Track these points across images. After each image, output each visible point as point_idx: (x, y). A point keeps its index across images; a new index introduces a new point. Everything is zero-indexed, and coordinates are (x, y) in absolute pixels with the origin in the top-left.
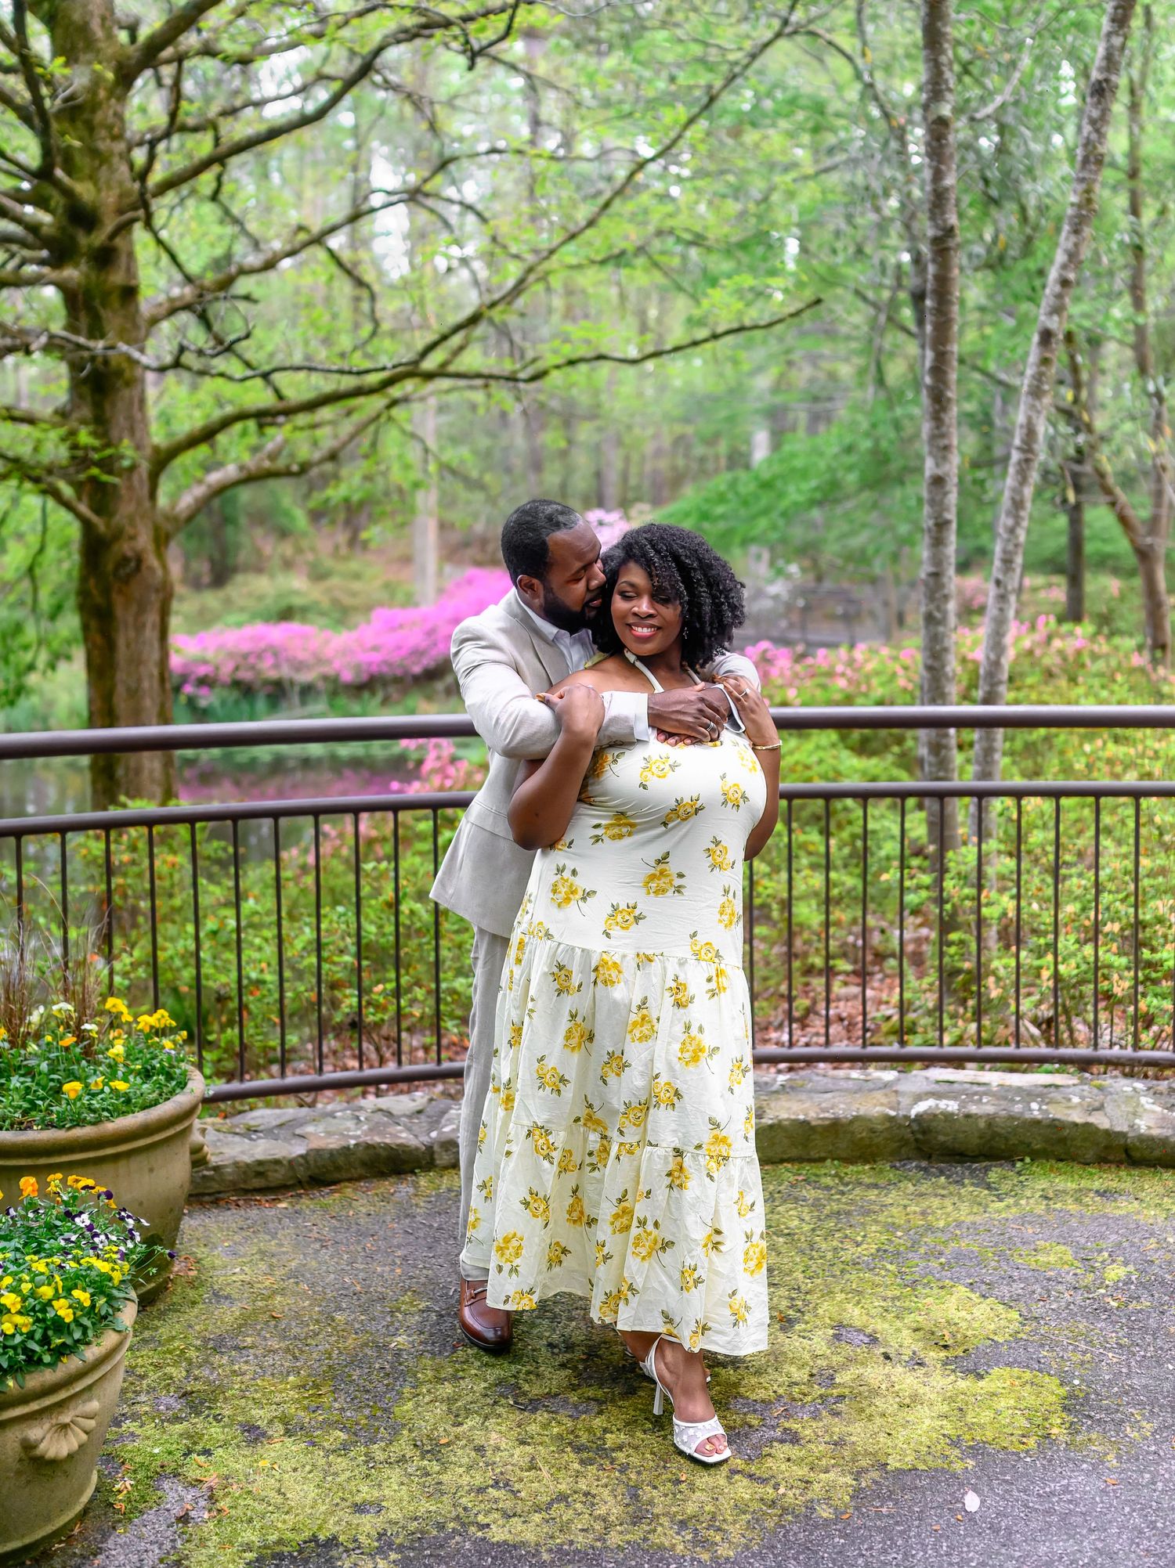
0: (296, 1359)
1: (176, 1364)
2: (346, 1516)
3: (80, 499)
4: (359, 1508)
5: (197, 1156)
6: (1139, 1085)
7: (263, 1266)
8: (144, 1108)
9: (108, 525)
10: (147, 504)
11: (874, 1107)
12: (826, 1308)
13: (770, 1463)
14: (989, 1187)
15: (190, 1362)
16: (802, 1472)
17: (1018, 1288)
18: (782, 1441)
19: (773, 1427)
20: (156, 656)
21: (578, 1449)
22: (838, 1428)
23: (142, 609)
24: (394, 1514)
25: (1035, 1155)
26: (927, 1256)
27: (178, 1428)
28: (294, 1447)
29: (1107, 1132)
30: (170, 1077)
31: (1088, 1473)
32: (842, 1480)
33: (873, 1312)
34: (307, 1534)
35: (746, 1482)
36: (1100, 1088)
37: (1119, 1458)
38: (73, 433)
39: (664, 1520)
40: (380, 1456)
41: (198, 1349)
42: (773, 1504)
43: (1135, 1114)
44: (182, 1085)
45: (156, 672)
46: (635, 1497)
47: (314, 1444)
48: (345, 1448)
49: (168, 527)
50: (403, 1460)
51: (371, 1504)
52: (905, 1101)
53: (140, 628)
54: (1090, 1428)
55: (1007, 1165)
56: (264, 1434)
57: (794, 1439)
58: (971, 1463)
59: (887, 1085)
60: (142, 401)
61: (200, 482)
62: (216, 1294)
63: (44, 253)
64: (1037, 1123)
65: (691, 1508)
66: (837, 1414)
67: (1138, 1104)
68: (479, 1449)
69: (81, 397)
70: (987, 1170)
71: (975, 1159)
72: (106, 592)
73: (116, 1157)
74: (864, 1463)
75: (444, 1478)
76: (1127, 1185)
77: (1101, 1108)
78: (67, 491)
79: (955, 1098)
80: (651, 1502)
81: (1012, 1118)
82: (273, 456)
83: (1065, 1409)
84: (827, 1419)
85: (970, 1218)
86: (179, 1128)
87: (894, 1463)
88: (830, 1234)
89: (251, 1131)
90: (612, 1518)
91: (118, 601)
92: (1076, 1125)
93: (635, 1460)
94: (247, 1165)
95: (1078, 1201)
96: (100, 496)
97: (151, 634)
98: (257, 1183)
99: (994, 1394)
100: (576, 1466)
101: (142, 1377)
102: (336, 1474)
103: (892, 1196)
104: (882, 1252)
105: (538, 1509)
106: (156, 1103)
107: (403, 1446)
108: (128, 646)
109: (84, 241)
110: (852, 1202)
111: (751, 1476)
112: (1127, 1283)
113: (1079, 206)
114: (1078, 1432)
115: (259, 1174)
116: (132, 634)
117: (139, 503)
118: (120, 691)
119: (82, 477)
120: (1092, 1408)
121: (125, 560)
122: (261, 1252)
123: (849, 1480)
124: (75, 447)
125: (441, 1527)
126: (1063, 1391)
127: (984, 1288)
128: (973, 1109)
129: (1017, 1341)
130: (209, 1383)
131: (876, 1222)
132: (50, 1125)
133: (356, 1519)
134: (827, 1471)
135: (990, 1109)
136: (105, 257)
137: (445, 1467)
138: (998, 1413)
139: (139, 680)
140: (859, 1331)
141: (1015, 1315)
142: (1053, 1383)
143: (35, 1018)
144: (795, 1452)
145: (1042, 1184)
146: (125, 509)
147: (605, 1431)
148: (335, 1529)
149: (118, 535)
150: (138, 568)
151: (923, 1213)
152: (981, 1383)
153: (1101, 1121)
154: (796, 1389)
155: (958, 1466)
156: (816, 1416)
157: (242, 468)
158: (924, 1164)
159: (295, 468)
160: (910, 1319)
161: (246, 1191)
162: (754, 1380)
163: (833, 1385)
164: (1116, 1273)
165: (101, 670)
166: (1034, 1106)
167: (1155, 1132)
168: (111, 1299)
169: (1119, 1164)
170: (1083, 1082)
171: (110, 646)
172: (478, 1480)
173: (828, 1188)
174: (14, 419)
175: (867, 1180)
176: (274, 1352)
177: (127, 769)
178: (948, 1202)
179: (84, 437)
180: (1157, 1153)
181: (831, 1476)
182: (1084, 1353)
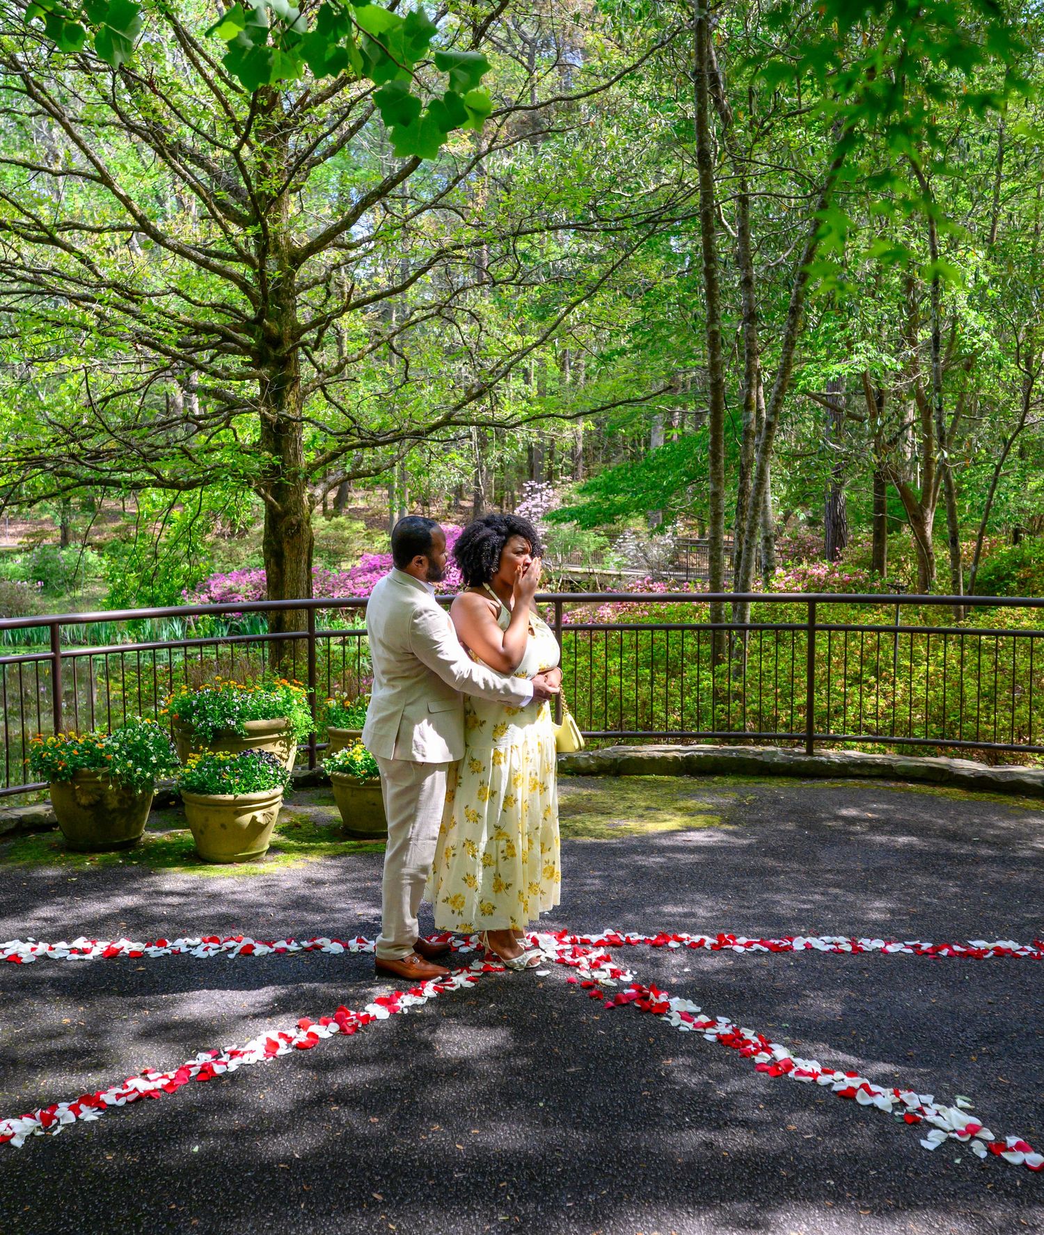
3: (266, 492)
9: (283, 507)
20: (306, 578)
23: (299, 553)
26: (684, 795)
29: (762, 763)
33: (661, 805)
37: (733, 829)
43: (773, 756)
52: (683, 753)
53: (298, 563)
54: (726, 824)
55: (721, 775)
59: (676, 749)
63: (248, 359)
64: (734, 760)
67: (776, 754)
69: (269, 437)
70: (714, 776)
71: (709, 773)
72: (280, 543)
76: (767, 781)
77: (760, 754)
79: (701, 752)
81: (724, 759)
83: (720, 821)
85: (704, 788)
88: (648, 790)
91: (286, 547)
92: (749, 759)
95: (747, 785)
96: (279, 491)
97: (304, 566)
108: (291, 572)
109: (273, 353)
112: (754, 800)
116: (293, 566)
121: (292, 524)
126: (722, 819)
127: (702, 801)
128: (710, 756)
129: (710, 811)
136: (285, 362)
140: (655, 808)
141: (712, 806)
145: (735, 781)
146: (293, 498)
149: (287, 512)
150: (298, 530)
151: (685, 787)
152: (694, 817)
153: (760, 758)
157: (345, 473)
158: (690, 776)
159: (373, 471)
160: (673, 806)
164: (751, 798)
166: (733, 755)
167: (780, 763)
169: (765, 773)
170: (757, 748)
171: (281, 572)
173: (650, 782)
175: (666, 781)
178: (696, 785)
180: (780, 769)
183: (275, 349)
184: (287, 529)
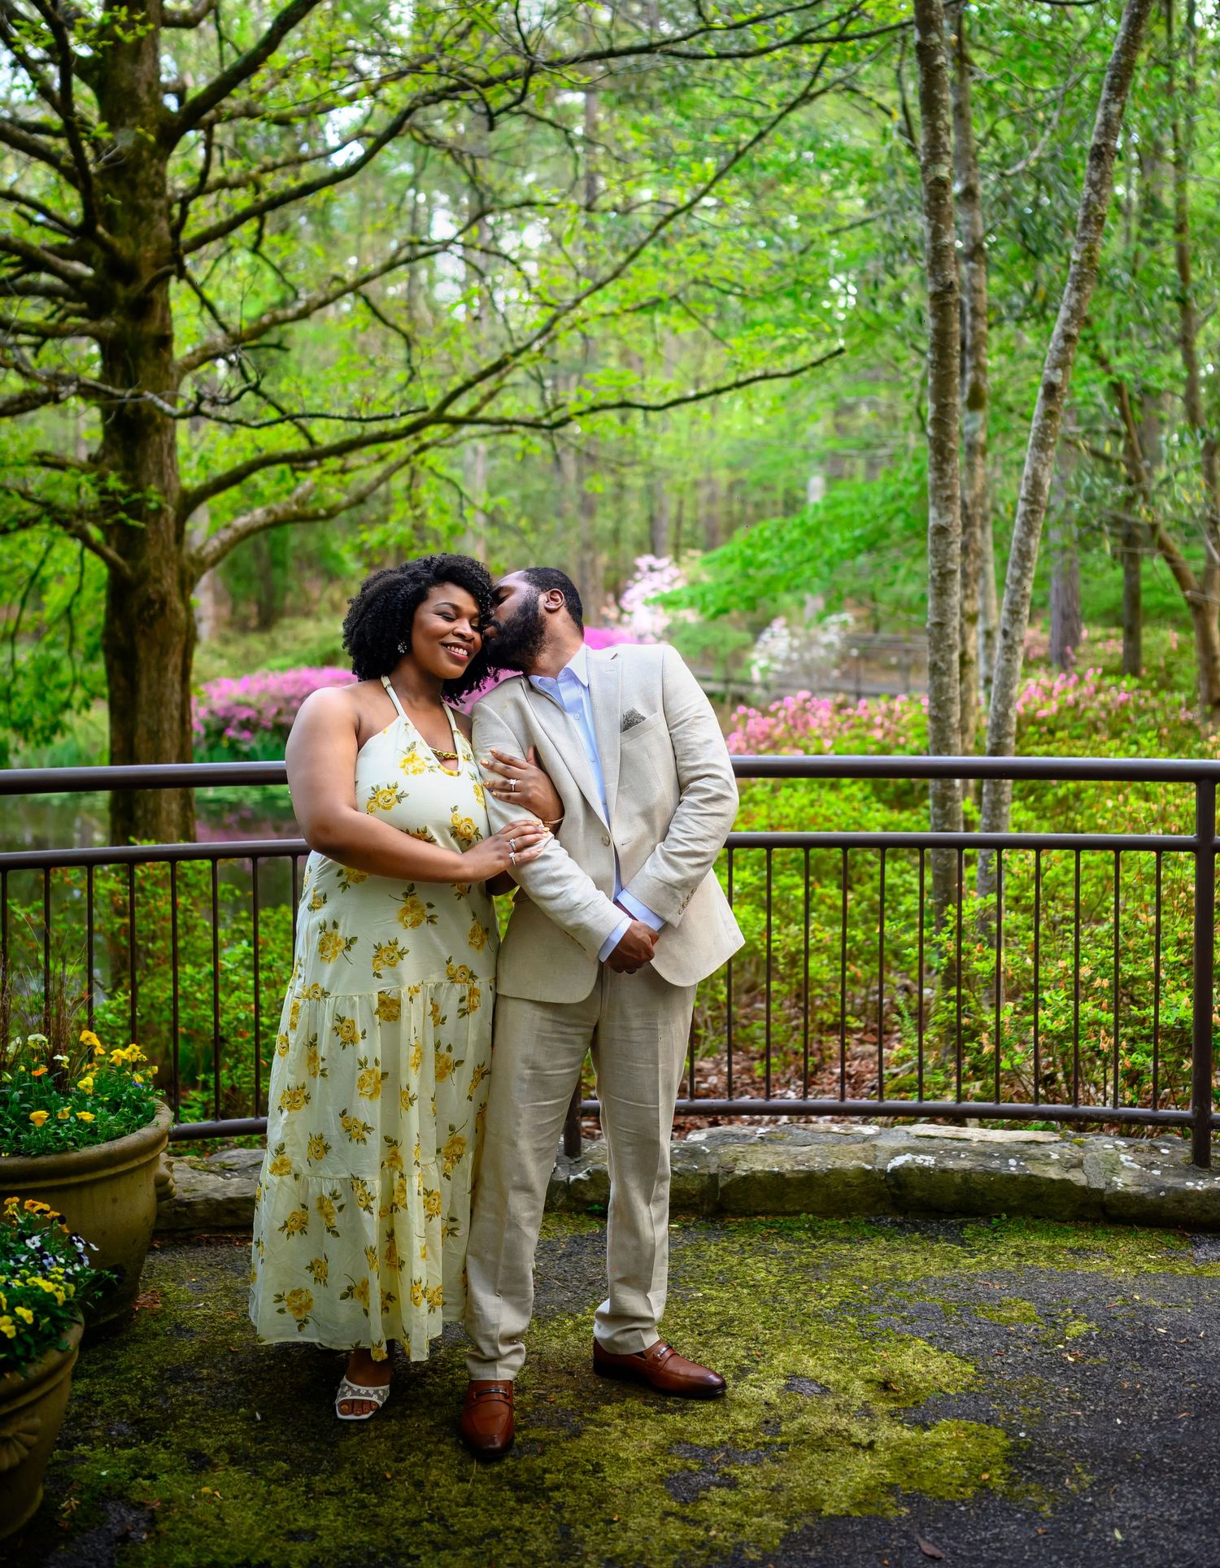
0: (249, 1392)
1: (131, 1392)
2: (280, 1542)
3: (108, 543)
4: (295, 1536)
5: (162, 1189)
6: (1121, 1143)
7: (226, 1302)
8: (110, 1138)
9: (133, 568)
10: (173, 548)
11: (850, 1161)
12: (782, 1359)
13: (705, 1506)
14: (962, 1243)
15: (145, 1390)
16: (734, 1515)
17: (977, 1342)
18: (719, 1486)
19: (713, 1473)
21: (516, 1487)
22: (778, 1473)
23: (164, 651)
24: (327, 1542)
25: (1012, 1212)
26: (891, 1309)
27: (128, 1453)
28: (236, 1475)
29: (1084, 1190)
30: (137, 1110)
31: (1020, 1523)
32: (775, 1524)
33: (829, 1363)
34: (240, 1558)
35: (678, 1523)
36: (1081, 1145)
37: (1054, 1509)
38: (102, 478)
39: (592, 1557)
40: (320, 1487)
41: (154, 1378)
42: (702, 1545)
43: (1113, 1171)
44: (149, 1119)
45: (176, 714)
46: (566, 1535)
47: (256, 1473)
48: (287, 1477)
49: (194, 570)
50: (342, 1492)
51: (306, 1532)
52: (882, 1156)
53: (162, 670)
54: (1029, 1479)
55: (982, 1222)
56: (209, 1462)
57: (732, 1484)
58: (905, 1511)
59: (866, 1139)
60: (172, 446)
61: (228, 526)
62: (177, 1327)
63: (84, 305)
64: (1012, 1178)
65: (621, 1547)
66: (776, 1460)
67: (1118, 1162)
68: (419, 1485)
69: (111, 442)
70: (962, 1226)
71: (951, 1214)
72: (130, 635)
73: (80, 1186)
74: (798, 1507)
75: (382, 1510)
76: (1102, 1244)
77: (1079, 1165)
78: (95, 533)
79: (932, 1153)
80: (582, 1540)
81: (988, 1173)
82: (302, 501)
83: (1008, 1460)
84: (768, 1465)
85: (941, 1273)
86: (144, 1160)
87: (828, 1510)
88: (796, 1286)
89: (226, 1170)
90: (542, 1554)
91: (141, 643)
92: (1052, 1181)
93: (571, 1500)
94: (218, 1202)
95: (1050, 1258)
96: (128, 541)
97: (173, 676)
98: (228, 1220)
99: (938, 1445)
100: (512, 1503)
101: (98, 1403)
102: (275, 1503)
103: (865, 1251)
104: (844, 1306)
105: (469, 1542)
106: (121, 1135)
107: (344, 1479)
108: (150, 687)
109: (121, 291)
110: (823, 1256)
111: (684, 1519)
112: (1086, 1339)
113: (1081, 264)
114: (1015, 1483)
115: (231, 1212)
116: (154, 674)
117: (164, 547)
118: (141, 731)
119: (109, 521)
120: (1034, 1460)
121: (150, 602)
122: (226, 1288)
123: (781, 1524)
124: (104, 492)
125: (372, 1556)
126: (1006, 1443)
127: (942, 1342)
128: (950, 1164)
129: (970, 1393)
130: (161, 1410)
131: (844, 1275)
132: (16, 1153)
133: (290, 1546)
134: (760, 1515)
135: (967, 1164)
136: (140, 308)
137: (383, 1498)
138: (939, 1463)
139: (160, 722)
140: (813, 1381)
141: (970, 1369)
142: (999, 1436)
143: (11, 1048)
144: (732, 1497)
145: (1018, 1241)
146: (152, 552)
147: (545, 1471)
148: (268, 1554)
149: (143, 577)
150: (162, 611)
151: (893, 1268)
152: (927, 1434)
153: (1078, 1177)
154: (741, 1436)
155: (892, 1514)
156: (757, 1462)
157: (269, 512)
158: (899, 1219)
159: (322, 512)
160: (863, 1370)
161: (218, 1229)
162: (699, 1427)
163: (778, 1433)
164: (1077, 1328)
165: (123, 713)
166: (1012, 1162)
167: (1131, 1190)
168: (55, 1319)
169: (1095, 1222)
170: (1065, 1138)
171: (133, 688)
172: (413, 1513)
173: (800, 1241)
174: (45, 464)
175: (841, 1235)
176: (229, 1384)
177: (146, 811)
178: (919, 1258)
179: (113, 482)
180: (1134, 1211)
181: (765, 1519)
182: (1034, 1406)
183: (127, 284)
184: (141, 611)
